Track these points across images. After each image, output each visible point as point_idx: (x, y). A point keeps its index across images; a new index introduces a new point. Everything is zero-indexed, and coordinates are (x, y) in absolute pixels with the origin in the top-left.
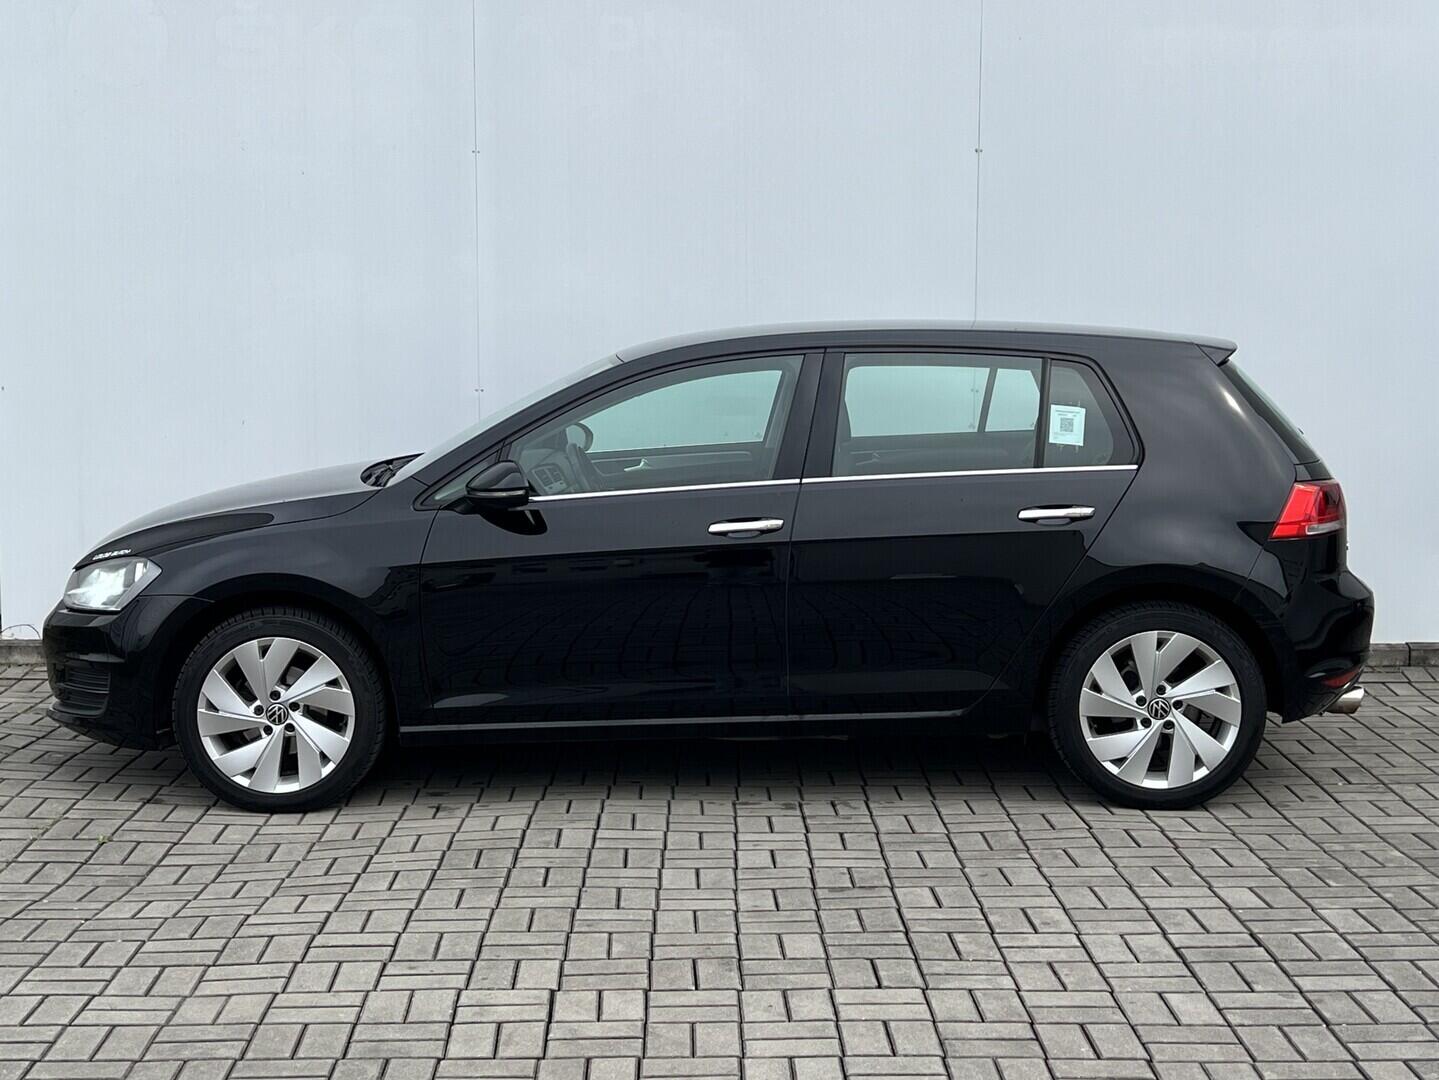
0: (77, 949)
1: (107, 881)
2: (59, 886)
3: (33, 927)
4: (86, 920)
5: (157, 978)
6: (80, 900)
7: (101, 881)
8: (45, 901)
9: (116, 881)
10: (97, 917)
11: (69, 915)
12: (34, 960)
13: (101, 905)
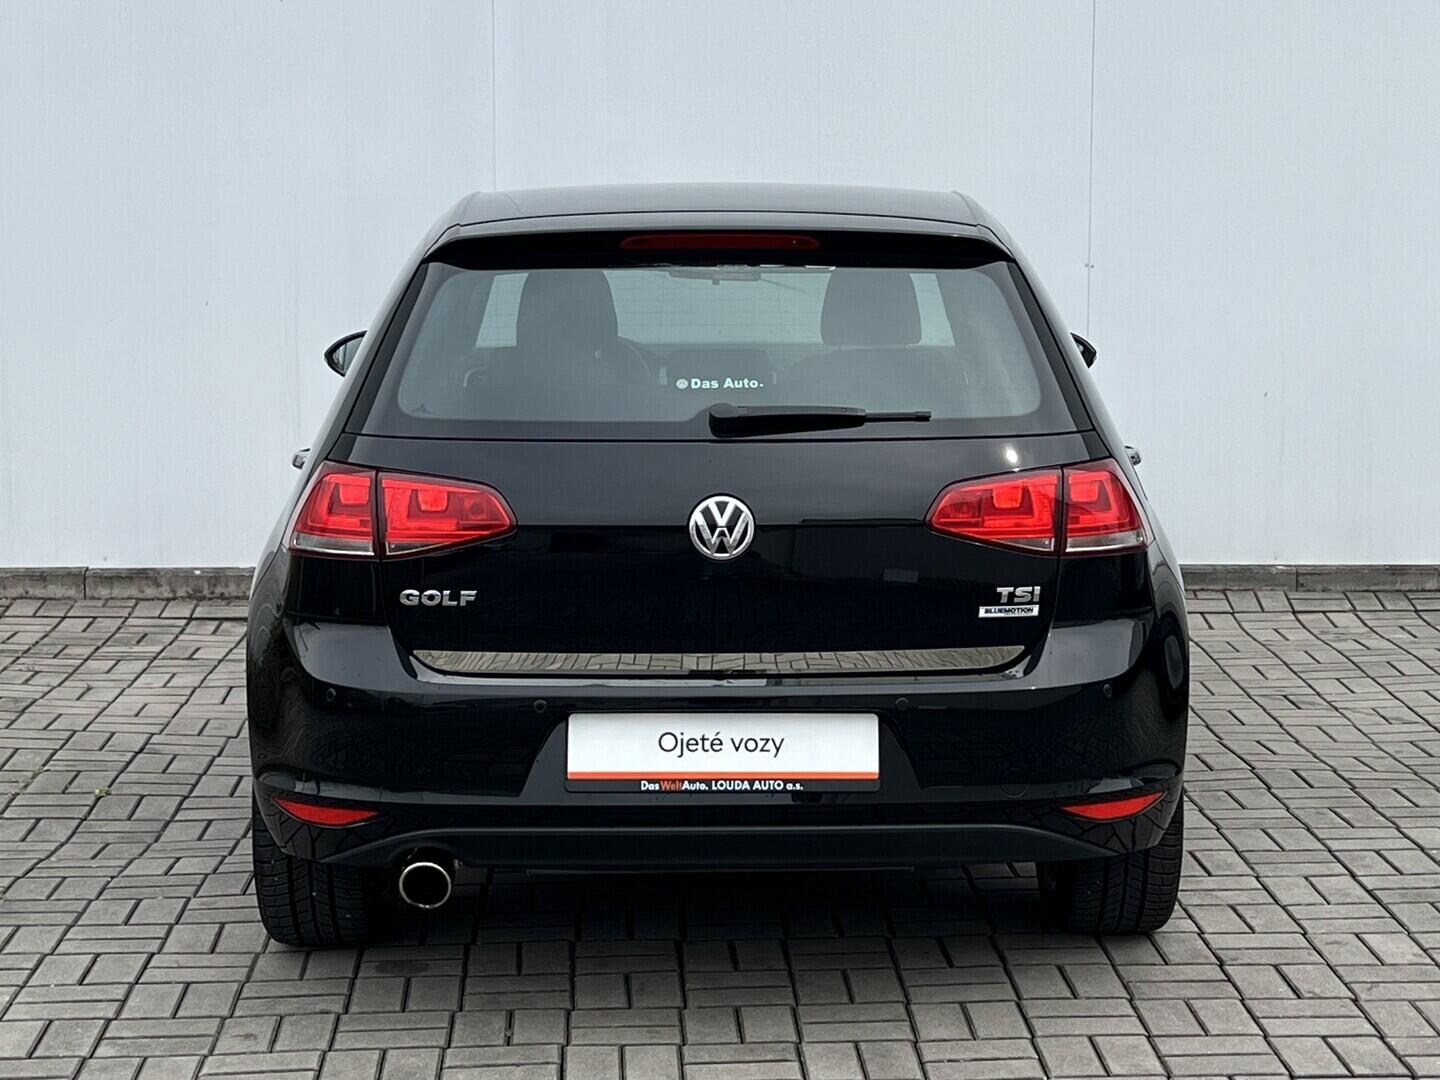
0: (113, 907)
1: (119, 837)
2: (62, 845)
3: (53, 885)
4: (112, 878)
5: (219, 935)
6: (94, 857)
7: (110, 838)
8: (53, 859)
9: (127, 838)
10: (123, 874)
11: (90, 872)
12: (70, 918)
13: (123, 863)
